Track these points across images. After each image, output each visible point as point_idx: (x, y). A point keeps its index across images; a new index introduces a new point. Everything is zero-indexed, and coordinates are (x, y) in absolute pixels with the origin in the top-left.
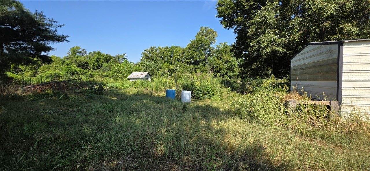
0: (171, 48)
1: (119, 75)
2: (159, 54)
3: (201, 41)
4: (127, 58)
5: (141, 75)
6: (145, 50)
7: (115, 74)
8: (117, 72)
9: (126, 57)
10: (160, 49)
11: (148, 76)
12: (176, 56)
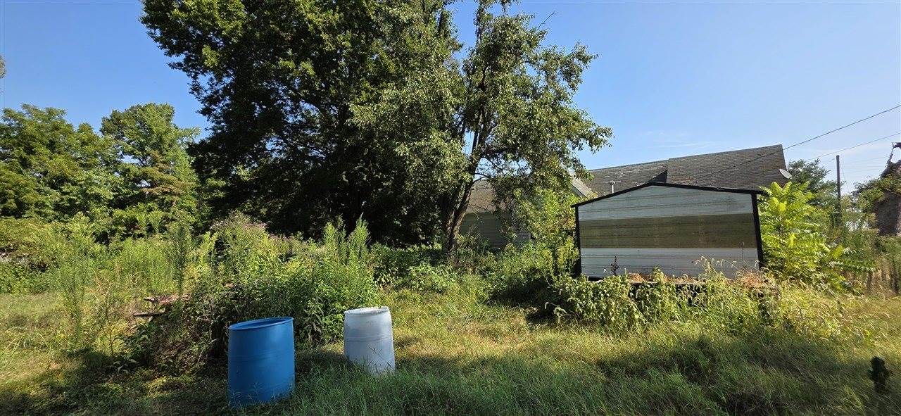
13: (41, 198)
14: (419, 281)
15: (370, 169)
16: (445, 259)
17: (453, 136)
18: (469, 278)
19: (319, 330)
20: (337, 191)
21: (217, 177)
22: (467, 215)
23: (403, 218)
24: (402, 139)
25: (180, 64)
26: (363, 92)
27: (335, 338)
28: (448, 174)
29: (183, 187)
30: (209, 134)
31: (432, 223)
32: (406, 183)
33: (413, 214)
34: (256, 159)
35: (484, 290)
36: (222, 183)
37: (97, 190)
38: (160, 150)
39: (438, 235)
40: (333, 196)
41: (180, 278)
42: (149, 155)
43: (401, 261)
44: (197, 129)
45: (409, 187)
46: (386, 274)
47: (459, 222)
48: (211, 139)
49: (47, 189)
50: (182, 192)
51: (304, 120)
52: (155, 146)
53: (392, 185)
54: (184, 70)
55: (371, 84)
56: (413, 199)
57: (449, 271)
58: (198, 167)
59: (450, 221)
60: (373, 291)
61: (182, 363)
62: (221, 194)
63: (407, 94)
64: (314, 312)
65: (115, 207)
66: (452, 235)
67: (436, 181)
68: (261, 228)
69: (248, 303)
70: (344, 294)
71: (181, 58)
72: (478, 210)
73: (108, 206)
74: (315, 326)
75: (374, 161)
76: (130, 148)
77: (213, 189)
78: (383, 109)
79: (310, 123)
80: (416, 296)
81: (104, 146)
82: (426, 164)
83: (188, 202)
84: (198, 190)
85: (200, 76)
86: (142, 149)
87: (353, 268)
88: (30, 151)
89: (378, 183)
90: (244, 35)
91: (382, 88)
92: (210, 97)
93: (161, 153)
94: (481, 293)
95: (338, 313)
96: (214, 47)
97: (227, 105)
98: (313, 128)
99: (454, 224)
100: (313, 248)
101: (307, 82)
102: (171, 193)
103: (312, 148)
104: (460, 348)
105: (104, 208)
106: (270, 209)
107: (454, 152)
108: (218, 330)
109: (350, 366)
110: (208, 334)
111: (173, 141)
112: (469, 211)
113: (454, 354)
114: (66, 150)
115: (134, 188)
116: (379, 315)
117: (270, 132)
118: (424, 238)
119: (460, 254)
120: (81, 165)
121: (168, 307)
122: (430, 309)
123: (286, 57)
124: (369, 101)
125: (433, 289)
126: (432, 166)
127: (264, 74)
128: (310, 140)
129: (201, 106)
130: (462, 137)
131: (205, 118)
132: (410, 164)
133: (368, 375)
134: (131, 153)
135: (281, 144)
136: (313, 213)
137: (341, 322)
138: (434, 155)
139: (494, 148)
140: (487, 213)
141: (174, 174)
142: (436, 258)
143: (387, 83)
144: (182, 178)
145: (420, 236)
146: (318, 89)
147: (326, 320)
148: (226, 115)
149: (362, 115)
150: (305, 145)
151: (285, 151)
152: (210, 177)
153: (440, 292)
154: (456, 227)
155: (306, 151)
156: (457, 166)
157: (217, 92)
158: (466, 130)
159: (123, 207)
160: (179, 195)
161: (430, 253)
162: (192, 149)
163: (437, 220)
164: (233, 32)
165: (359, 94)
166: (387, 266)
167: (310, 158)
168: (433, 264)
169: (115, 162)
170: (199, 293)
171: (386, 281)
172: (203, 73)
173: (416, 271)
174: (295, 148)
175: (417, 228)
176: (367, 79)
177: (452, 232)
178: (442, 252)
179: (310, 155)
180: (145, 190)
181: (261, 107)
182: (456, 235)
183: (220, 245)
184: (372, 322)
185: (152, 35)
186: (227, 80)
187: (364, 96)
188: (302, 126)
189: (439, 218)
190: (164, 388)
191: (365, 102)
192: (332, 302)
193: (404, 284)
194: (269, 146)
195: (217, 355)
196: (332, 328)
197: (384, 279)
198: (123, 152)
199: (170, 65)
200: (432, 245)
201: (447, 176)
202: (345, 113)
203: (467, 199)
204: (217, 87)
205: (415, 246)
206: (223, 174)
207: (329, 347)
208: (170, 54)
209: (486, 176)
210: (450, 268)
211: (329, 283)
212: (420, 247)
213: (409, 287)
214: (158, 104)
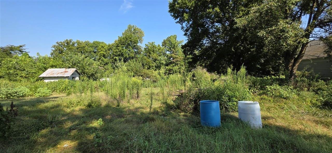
0: (94, 43)
1: (19, 72)
2: (78, 49)
3: (130, 38)
4: (27, 51)
5: (65, 72)
6: (57, 43)
7: (11, 71)
8: (15, 68)
9: (26, 49)
10: (79, 43)
11: (75, 74)
12: (101, 52)
13: (153, 65)
14: (272, 92)
15: (244, 44)
16: (288, 83)
17: (293, 20)
18: (305, 93)
19: (227, 107)
20: (230, 55)
21: (189, 54)
22: (304, 61)
23: (261, 64)
24: (262, 28)
25: (178, 22)
26: (241, 12)
27: (234, 111)
28: (290, 40)
29: (180, 59)
30: (187, 41)
31: (278, 66)
32: (264, 48)
33: (267, 62)
34: (200, 47)
35: (317, 100)
36: (191, 56)
37: (162, 62)
38: (174, 48)
39: (282, 71)
40: (228, 57)
41: (185, 85)
42: (172, 50)
43: (262, 83)
44: (183, 41)
45: (265, 50)
46: (254, 88)
47: (297, 65)
48: (188, 43)
49: (153, 62)
50: (180, 60)
51: (215, 30)
52: (173, 48)
53: (256, 50)
54: (179, 23)
55: (244, 8)
56: (267, 55)
57: (291, 89)
58: (184, 52)
59: (291, 64)
60: (250, 95)
61: (187, 110)
62: (191, 60)
63: (264, 6)
64: (225, 100)
65: (166, 66)
66: (292, 71)
67: (282, 45)
68: (205, 70)
69: (203, 95)
70: (237, 95)
71: (178, 20)
72: (312, 57)
73: (165, 66)
74: (226, 105)
75: (246, 40)
76: (168, 49)
77: (188, 58)
78: (250, 17)
79: (218, 31)
80: (271, 99)
81: (163, 50)
82: (276, 38)
83: (182, 63)
84: (184, 59)
85: (183, 24)
86: (170, 49)
87: (240, 85)
88: (150, 53)
89: (249, 50)
90: (195, 5)
91: (250, 7)
92: (186, 29)
93: (175, 50)
94: (314, 102)
95: (234, 102)
96: (187, 13)
97: (191, 31)
98: (219, 32)
99: (294, 65)
100: (223, 77)
101: (217, 15)
102: (178, 61)
103: (219, 40)
104: (300, 126)
105: (164, 66)
106: (206, 64)
107: (295, 29)
108: (195, 102)
109: (242, 122)
110: (193, 102)
111: (177, 45)
112: (304, 58)
113: (296, 128)
114: (156, 52)
115: (169, 60)
116: (254, 105)
117: (205, 37)
118: (274, 73)
119: (297, 81)
120: (159, 55)
121: (182, 94)
122: (279, 105)
123: (209, 8)
124: (244, 15)
125: (281, 96)
126: (279, 38)
127: (202, 17)
128: (218, 37)
129: (184, 33)
130: (299, 19)
131: (185, 36)
132: (266, 40)
133: (250, 127)
134: (168, 51)
135: (208, 40)
136: (221, 64)
137: (235, 105)
138: (281, 32)
139: (326, 21)
140: (319, 58)
141: (178, 55)
142: (281, 82)
143: (252, 4)
144: (180, 56)
145: (272, 72)
146: (221, 16)
147: (230, 104)
148: (191, 34)
149: (240, 22)
150: (216, 39)
151: (210, 43)
152: (188, 55)
153: (285, 99)
154: (295, 67)
155: (217, 41)
156: (296, 35)
157: (188, 27)
158: (303, 14)
159: (168, 66)
160: (180, 61)
161: (277, 80)
162: (183, 47)
163: (282, 64)
164: (192, 6)
165: (239, 13)
166: (254, 85)
167: (219, 44)
168: (280, 85)
169: (165, 54)
170: (190, 90)
171: (254, 91)
172: (184, 22)
173: (270, 88)
174: (213, 41)
175: (269, 68)
176: (242, 6)
177: (292, 69)
178: (286, 79)
179: (218, 43)
180: (172, 60)
181: (201, 29)
182: (295, 71)
183: (194, 76)
184: (251, 107)
185: (171, 15)
186: (191, 23)
187: (241, 14)
188: (215, 32)
189: (283, 63)
190: (184, 116)
191: (242, 16)
192: (232, 97)
193: (264, 93)
194: (204, 42)
195: (196, 110)
196: (232, 107)
197: (253, 90)
198: (167, 51)
199: (176, 23)
200: (279, 76)
201: (289, 42)
202: (233, 23)
203: (303, 52)
204: (188, 26)
205: (268, 77)
206: (191, 54)
207: (232, 114)
208: (175, 19)
209: (318, 38)
210: (292, 87)
211: (230, 90)
212: (271, 77)
213: (267, 94)
214: (173, 35)
